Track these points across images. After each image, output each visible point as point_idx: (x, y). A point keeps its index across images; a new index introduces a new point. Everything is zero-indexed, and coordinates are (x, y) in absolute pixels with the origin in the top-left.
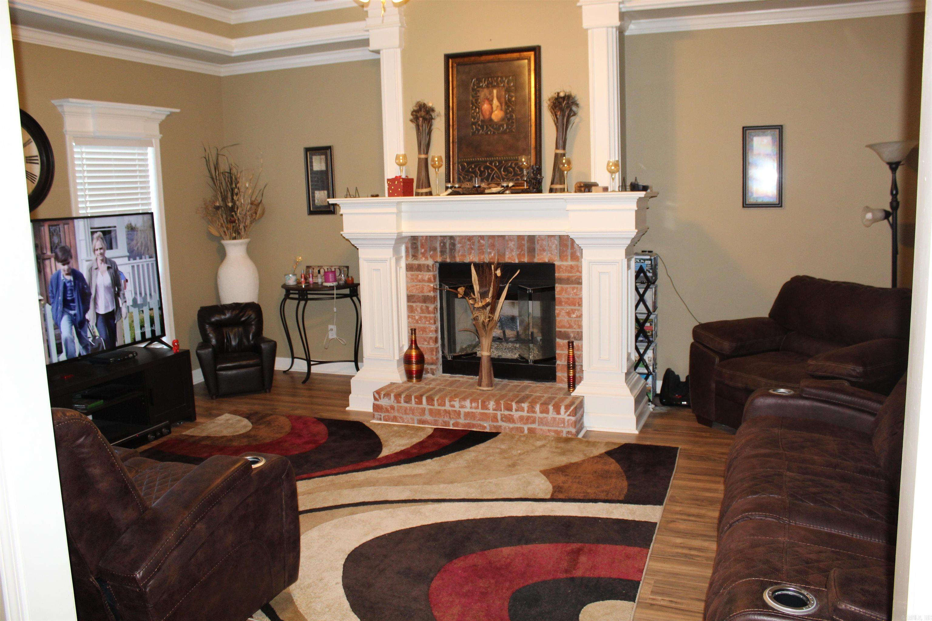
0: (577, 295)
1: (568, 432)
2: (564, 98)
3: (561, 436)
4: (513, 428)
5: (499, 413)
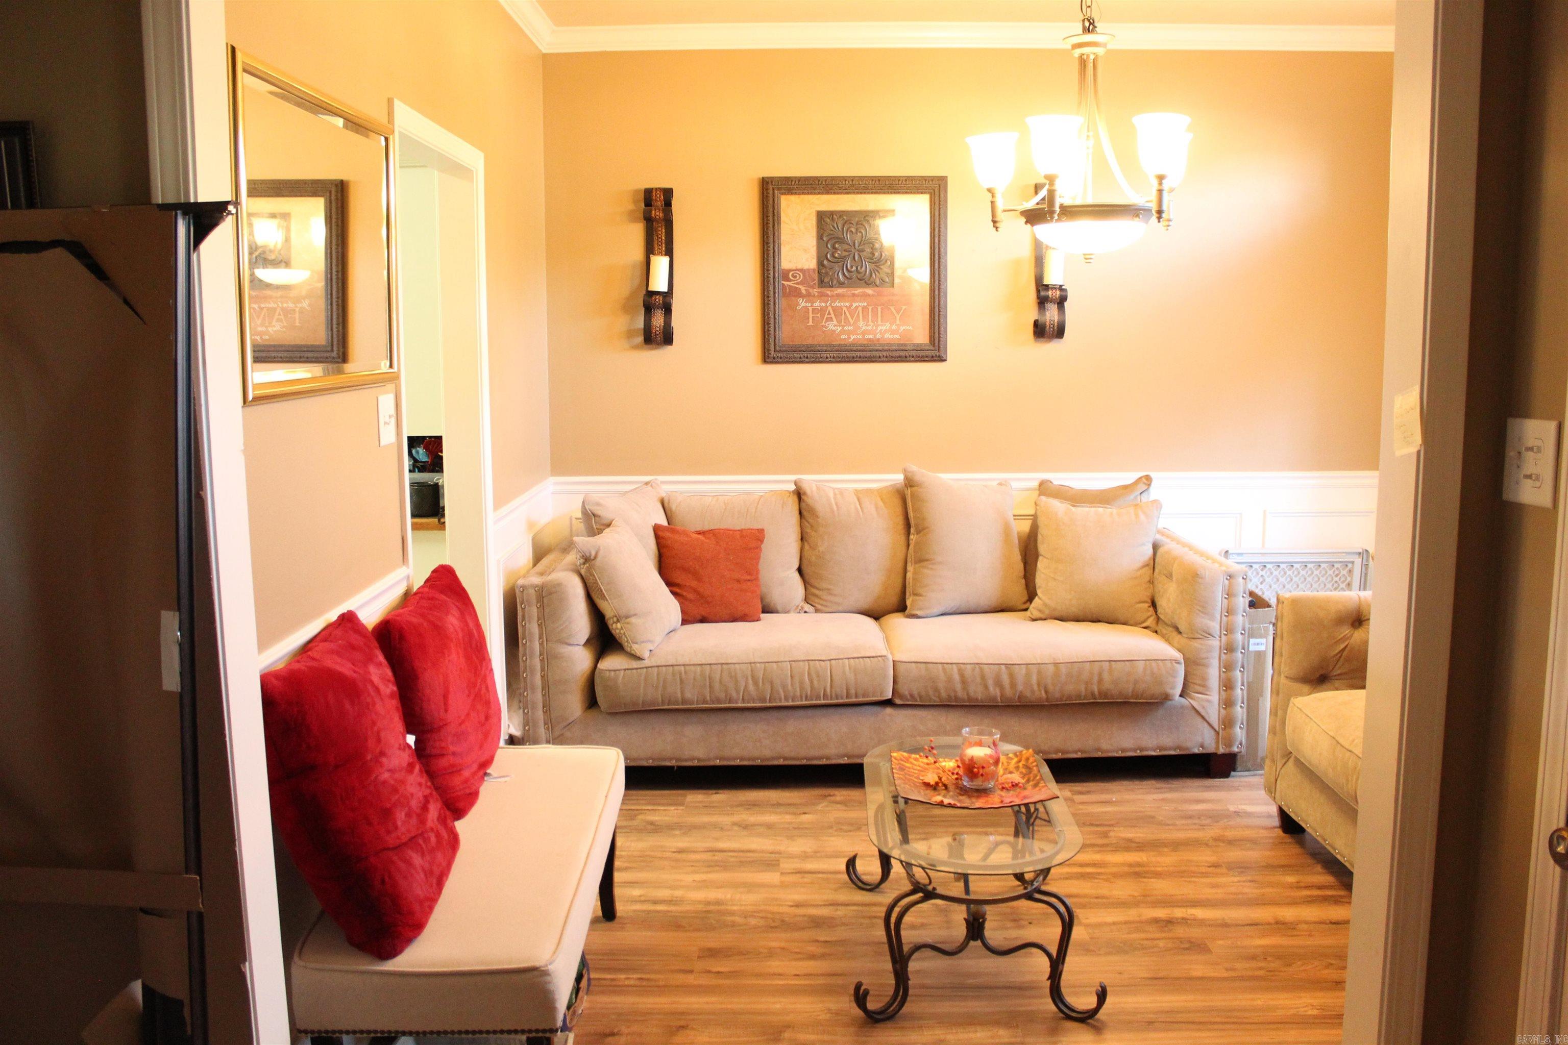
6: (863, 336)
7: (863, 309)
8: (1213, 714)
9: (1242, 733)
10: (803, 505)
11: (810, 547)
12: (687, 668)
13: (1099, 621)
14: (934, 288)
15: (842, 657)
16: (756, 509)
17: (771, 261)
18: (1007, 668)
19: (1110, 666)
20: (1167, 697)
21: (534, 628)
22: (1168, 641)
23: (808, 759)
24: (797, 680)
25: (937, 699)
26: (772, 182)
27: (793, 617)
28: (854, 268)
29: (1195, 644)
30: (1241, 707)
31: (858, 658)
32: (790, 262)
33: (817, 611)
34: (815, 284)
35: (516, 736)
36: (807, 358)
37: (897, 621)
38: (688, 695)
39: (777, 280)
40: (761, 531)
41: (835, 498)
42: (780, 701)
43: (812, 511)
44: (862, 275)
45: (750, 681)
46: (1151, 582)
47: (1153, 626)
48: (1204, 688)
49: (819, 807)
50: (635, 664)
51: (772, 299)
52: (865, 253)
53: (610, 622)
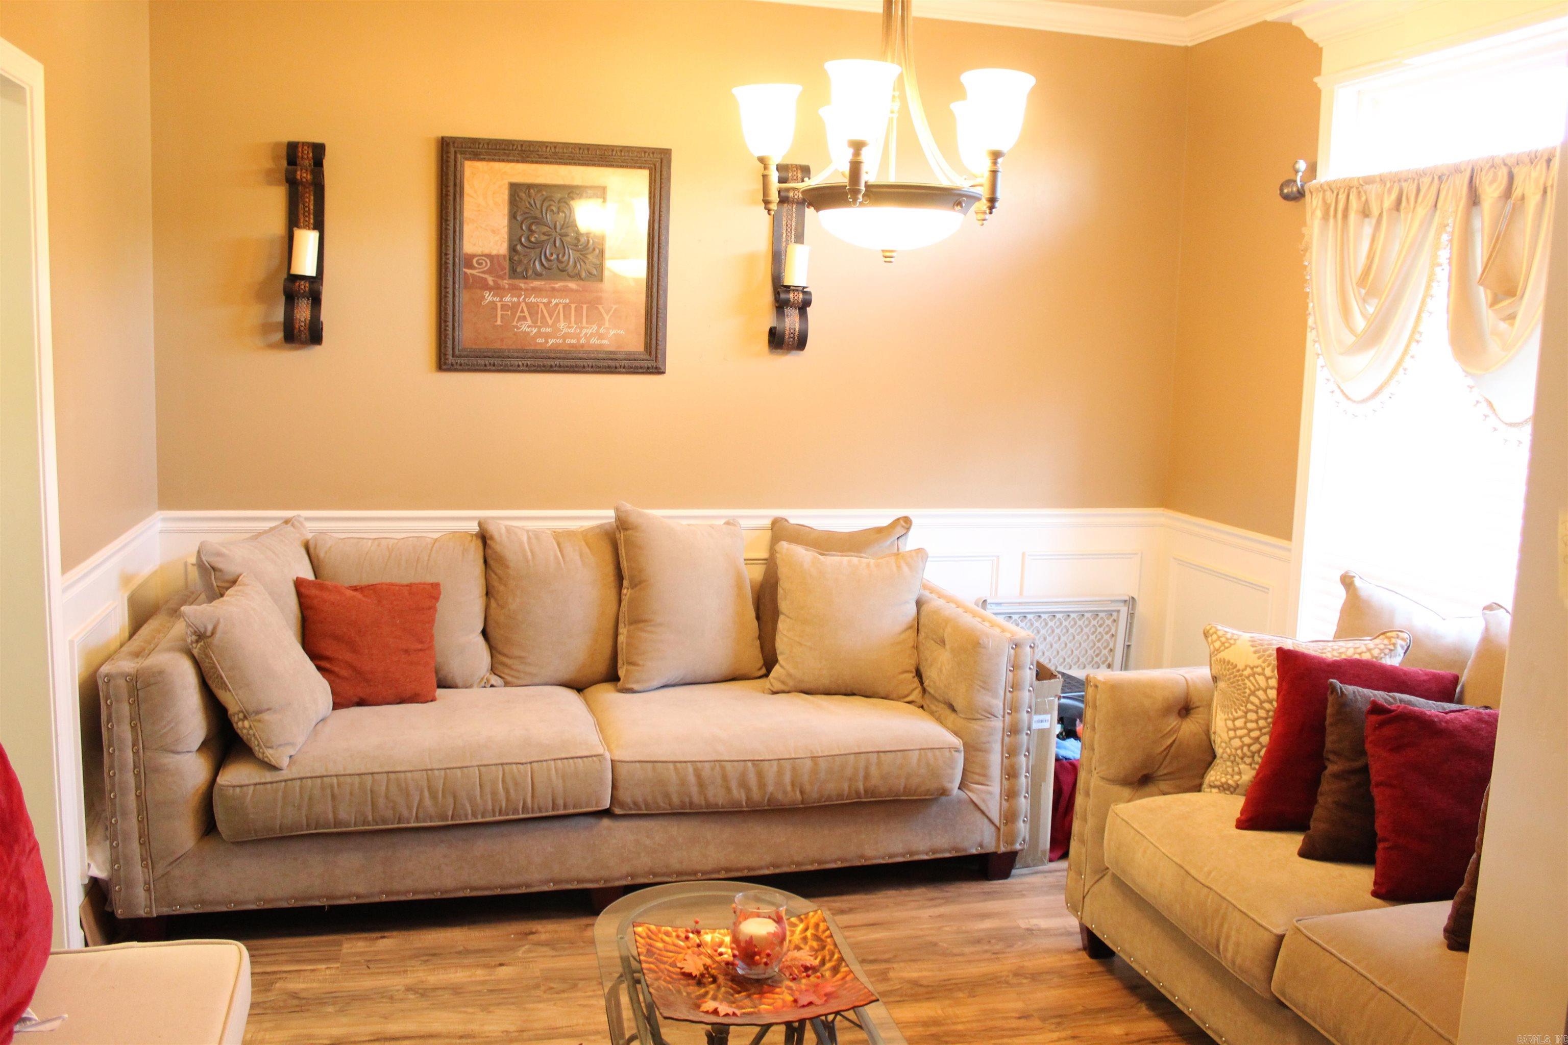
6: (564, 341)
7: (564, 307)
8: (994, 809)
9: (1025, 827)
10: (489, 551)
11: (498, 604)
12: (342, 779)
13: (853, 694)
14: (652, 284)
15: (547, 758)
16: (429, 556)
17: (450, 243)
18: (754, 765)
19: (878, 757)
20: (944, 792)
21: (124, 732)
22: (940, 720)
23: (502, 888)
24: (488, 790)
25: (668, 807)
26: (454, 143)
27: (476, 693)
28: (555, 256)
29: (975, 727)
30: (1025, 797)
31: (567, 758)
32: (474, 245)
33: (507, 684)
34: (505, 273)
35: (101, 879)
36: (494, 365)
37: (606, 694)
38: (343, 815)
39: (457, 267)
40: (436, 586)
41: (529, 542)
42: (466, 818)
43: (501, 560)
44: (564, 265)
45: (426, 794)
46: (916, 647)
47: (920, 701)
48: (985, 777)
49: (520, 953)
50: (269, 776)
51: (450, 291)
52: (568, 239)
53: (234, 719)
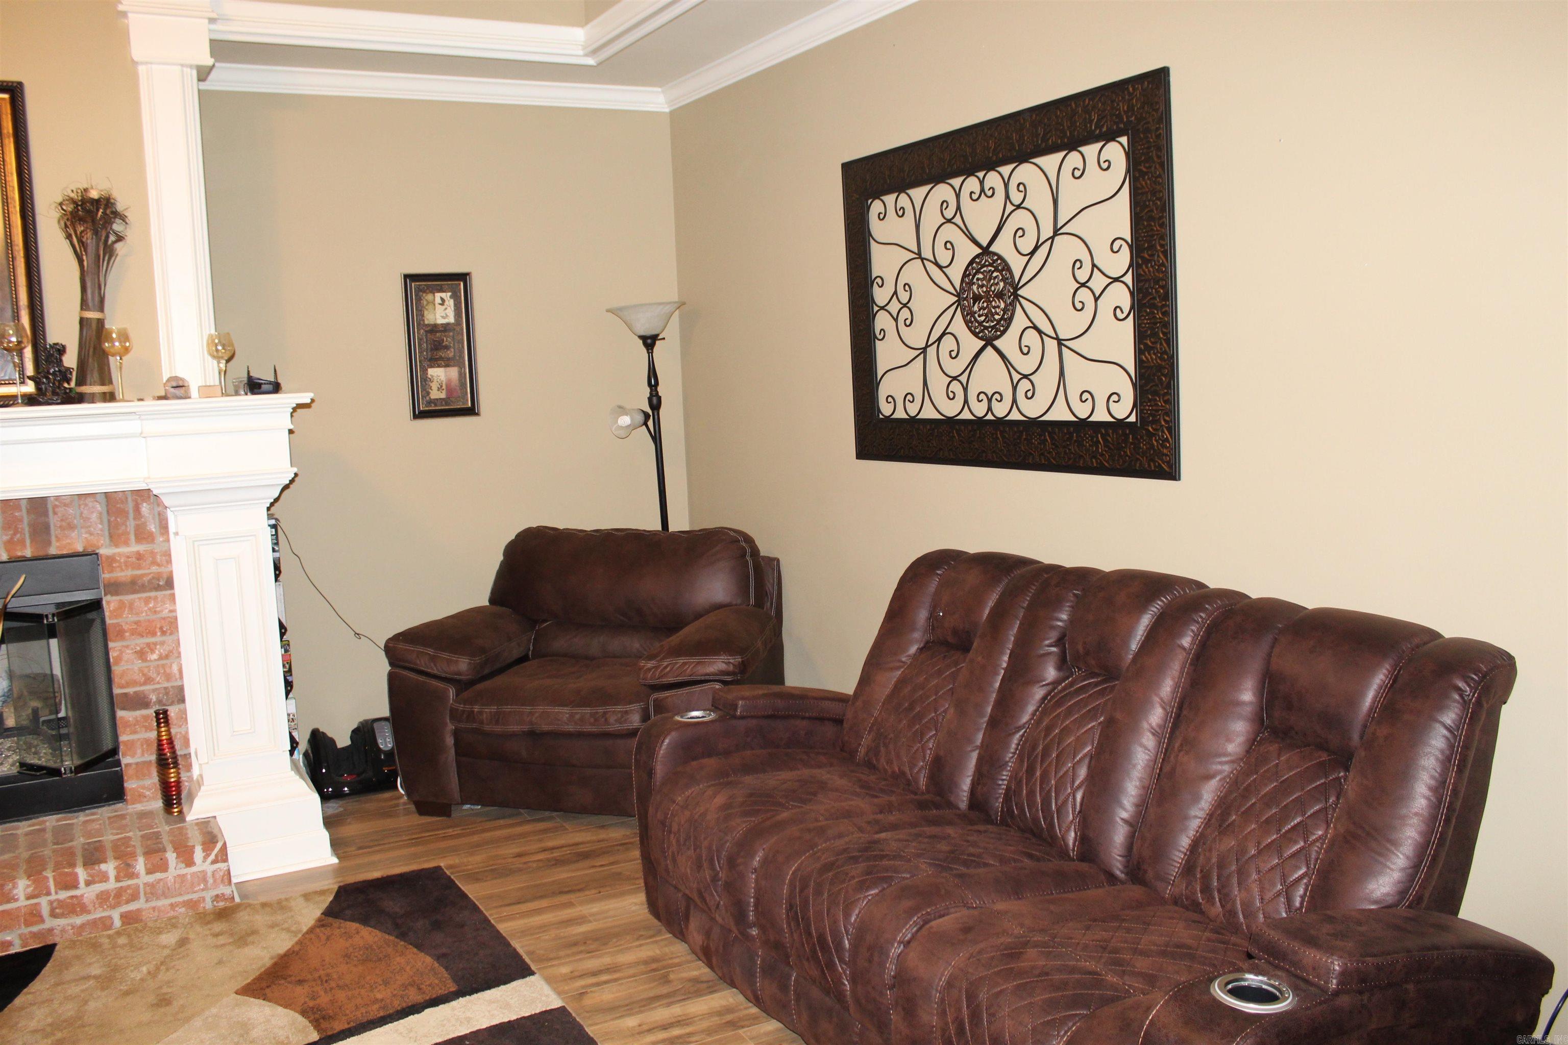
0: (155, 612)
1: (217, 897)
2: (97, 202)
3: (201, 910)
4: (83, 926)
5: (44, 902)
